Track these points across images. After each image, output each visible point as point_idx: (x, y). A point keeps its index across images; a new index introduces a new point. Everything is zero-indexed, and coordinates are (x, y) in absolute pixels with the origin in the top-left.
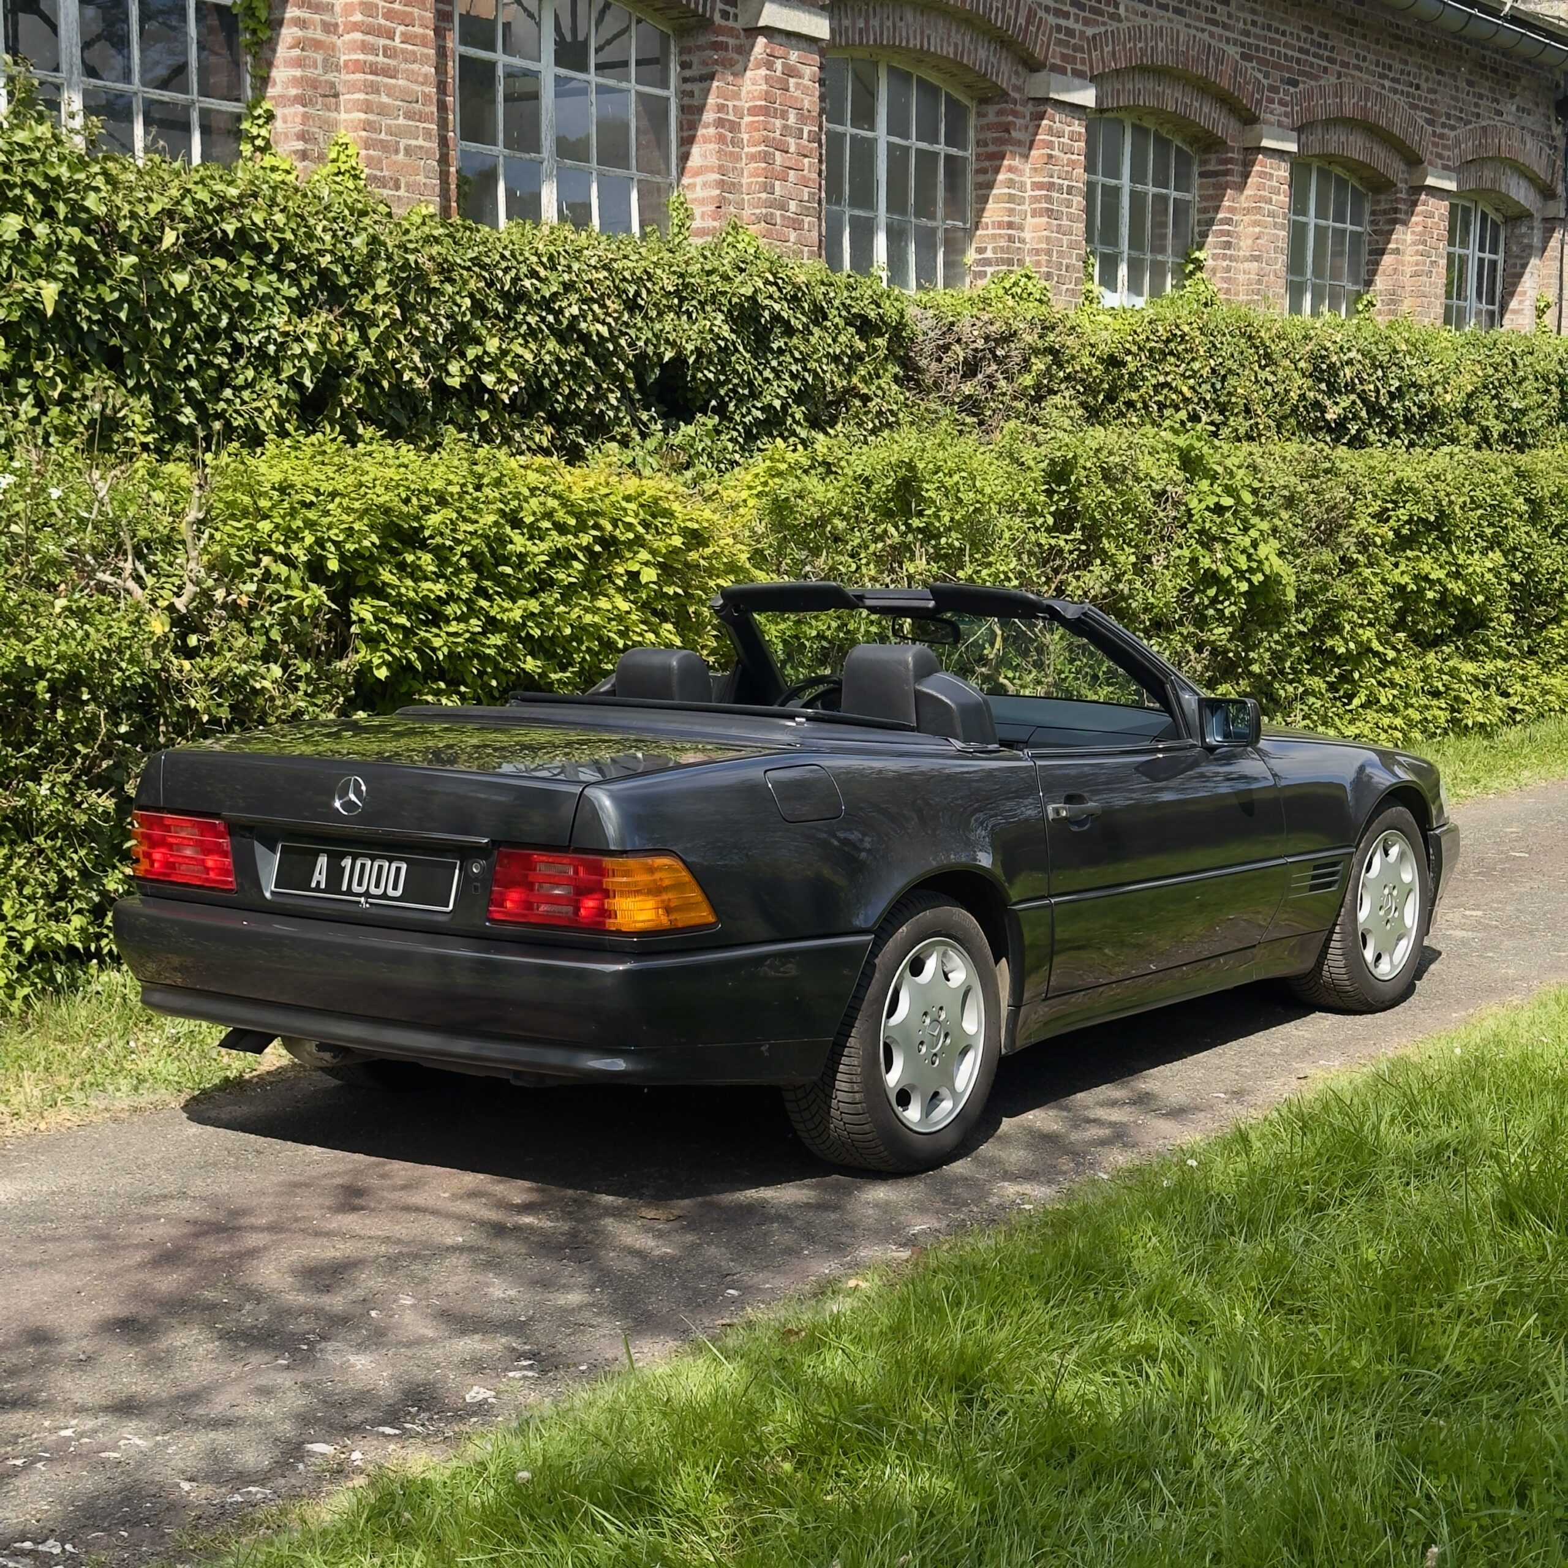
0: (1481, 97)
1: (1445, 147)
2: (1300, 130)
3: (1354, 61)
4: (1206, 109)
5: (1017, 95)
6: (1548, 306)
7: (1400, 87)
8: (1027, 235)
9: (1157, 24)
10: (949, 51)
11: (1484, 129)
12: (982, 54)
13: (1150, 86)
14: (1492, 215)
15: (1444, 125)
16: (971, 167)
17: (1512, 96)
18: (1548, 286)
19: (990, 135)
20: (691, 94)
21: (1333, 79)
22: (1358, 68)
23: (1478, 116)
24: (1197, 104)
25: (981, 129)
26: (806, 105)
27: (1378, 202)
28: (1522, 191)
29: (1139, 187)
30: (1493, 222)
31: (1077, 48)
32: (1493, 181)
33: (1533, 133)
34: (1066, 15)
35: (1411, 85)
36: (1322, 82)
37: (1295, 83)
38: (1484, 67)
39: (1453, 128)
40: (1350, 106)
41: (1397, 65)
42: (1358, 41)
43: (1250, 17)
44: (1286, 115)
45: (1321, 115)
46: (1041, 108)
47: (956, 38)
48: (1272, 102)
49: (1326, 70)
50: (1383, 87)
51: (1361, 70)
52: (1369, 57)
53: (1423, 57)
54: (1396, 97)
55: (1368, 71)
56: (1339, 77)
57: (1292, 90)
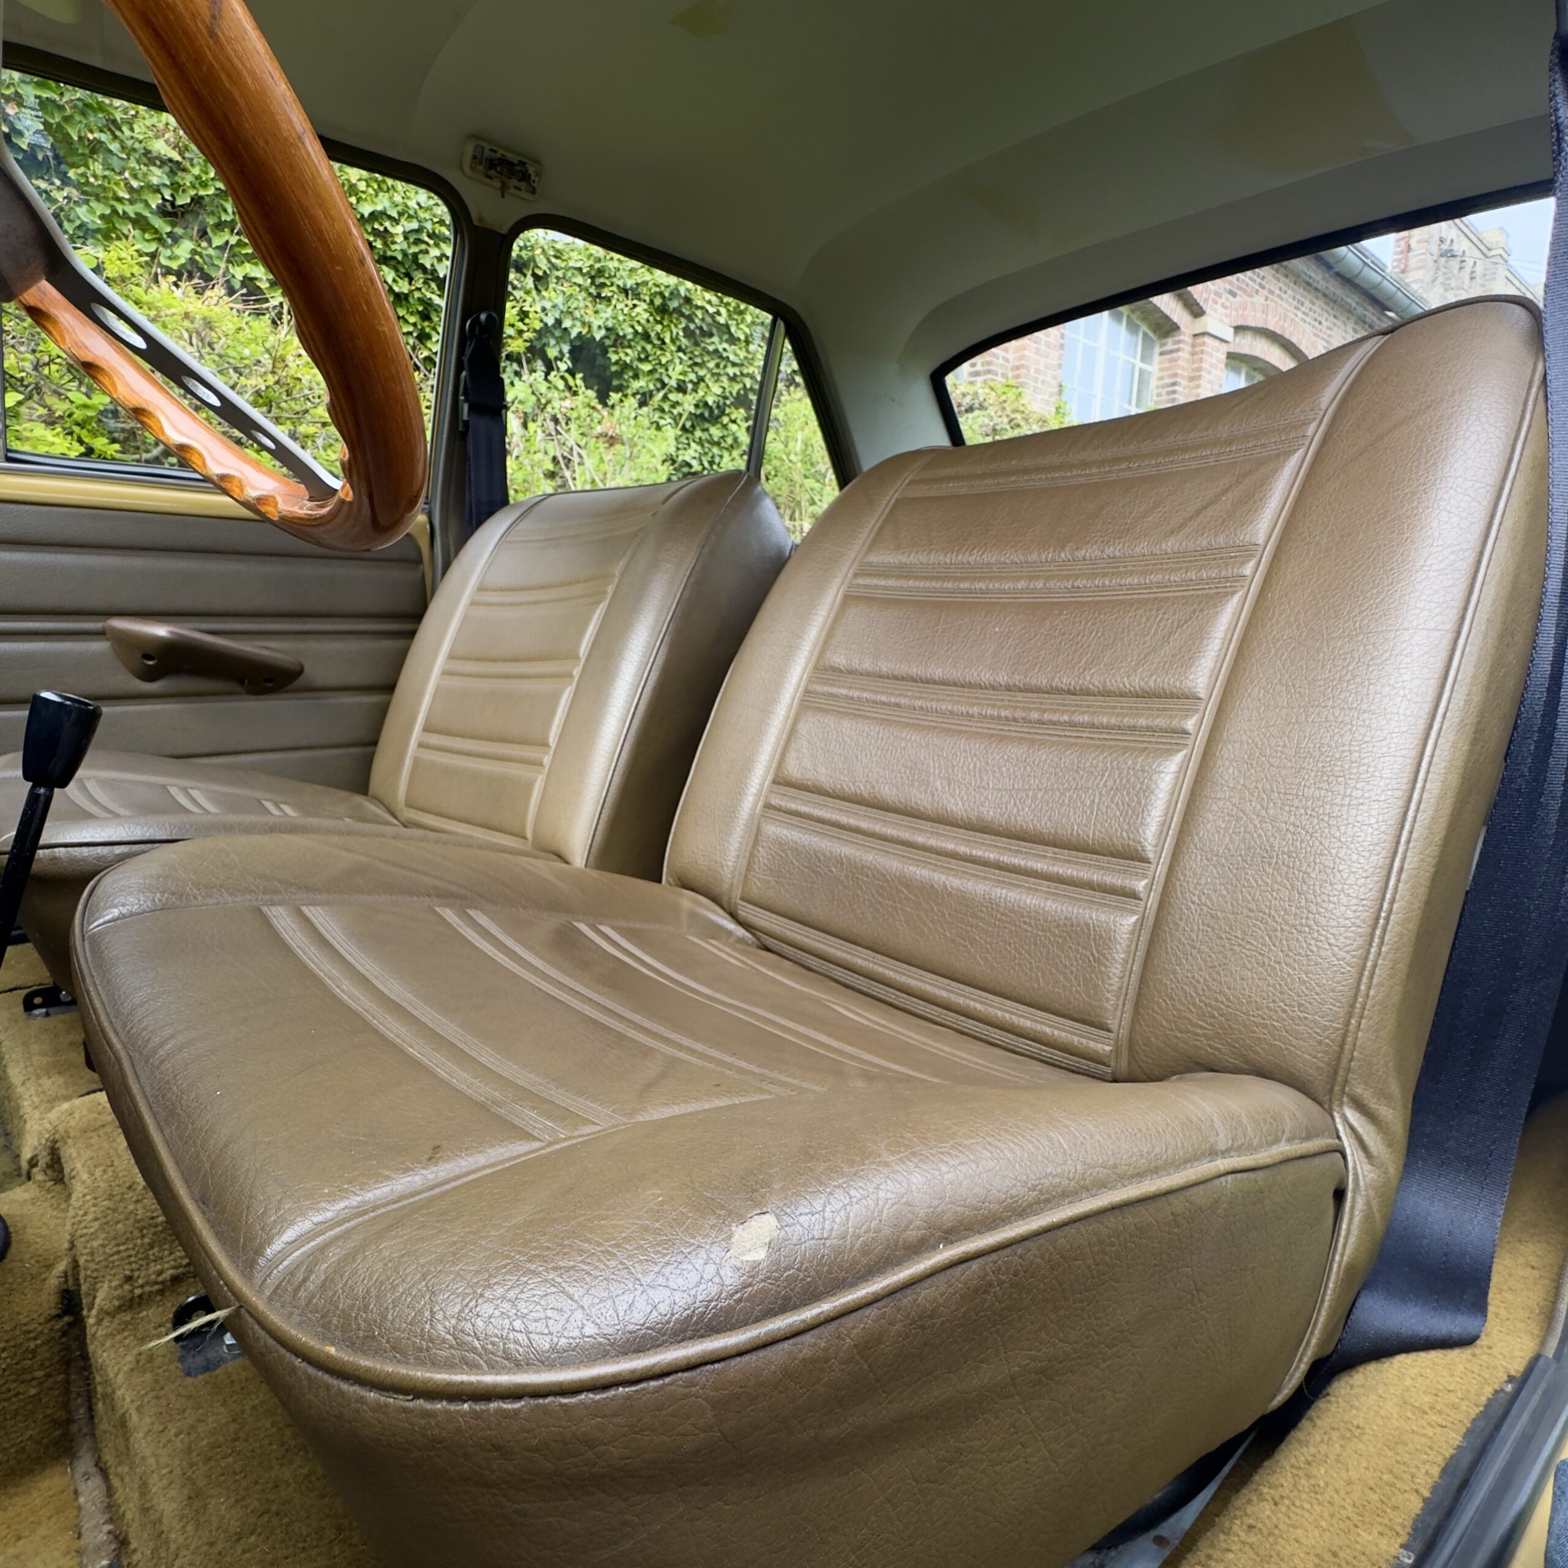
3: (1277, 291)
7: (1308, 319)
21: (1262, 300)
22: (1279, 296)
29: (1113, 353)
35: (1316, 320)
36: (1254, 300)
37: (1234, 295)
40: (1272, 324)
41: (1307, 303)
42: (1283, 279)
44: (1226, 315)
45: (1250, 323)
48: (1216, 303)
49: (1257, 292)
50: (1296, 315)
51: (1282, 299)
52: (1289, 292)
53: (1325, 303)
54: (1306, 326)
55: (1287, 301)
56: (1267, 299)
57: (1231, 298)
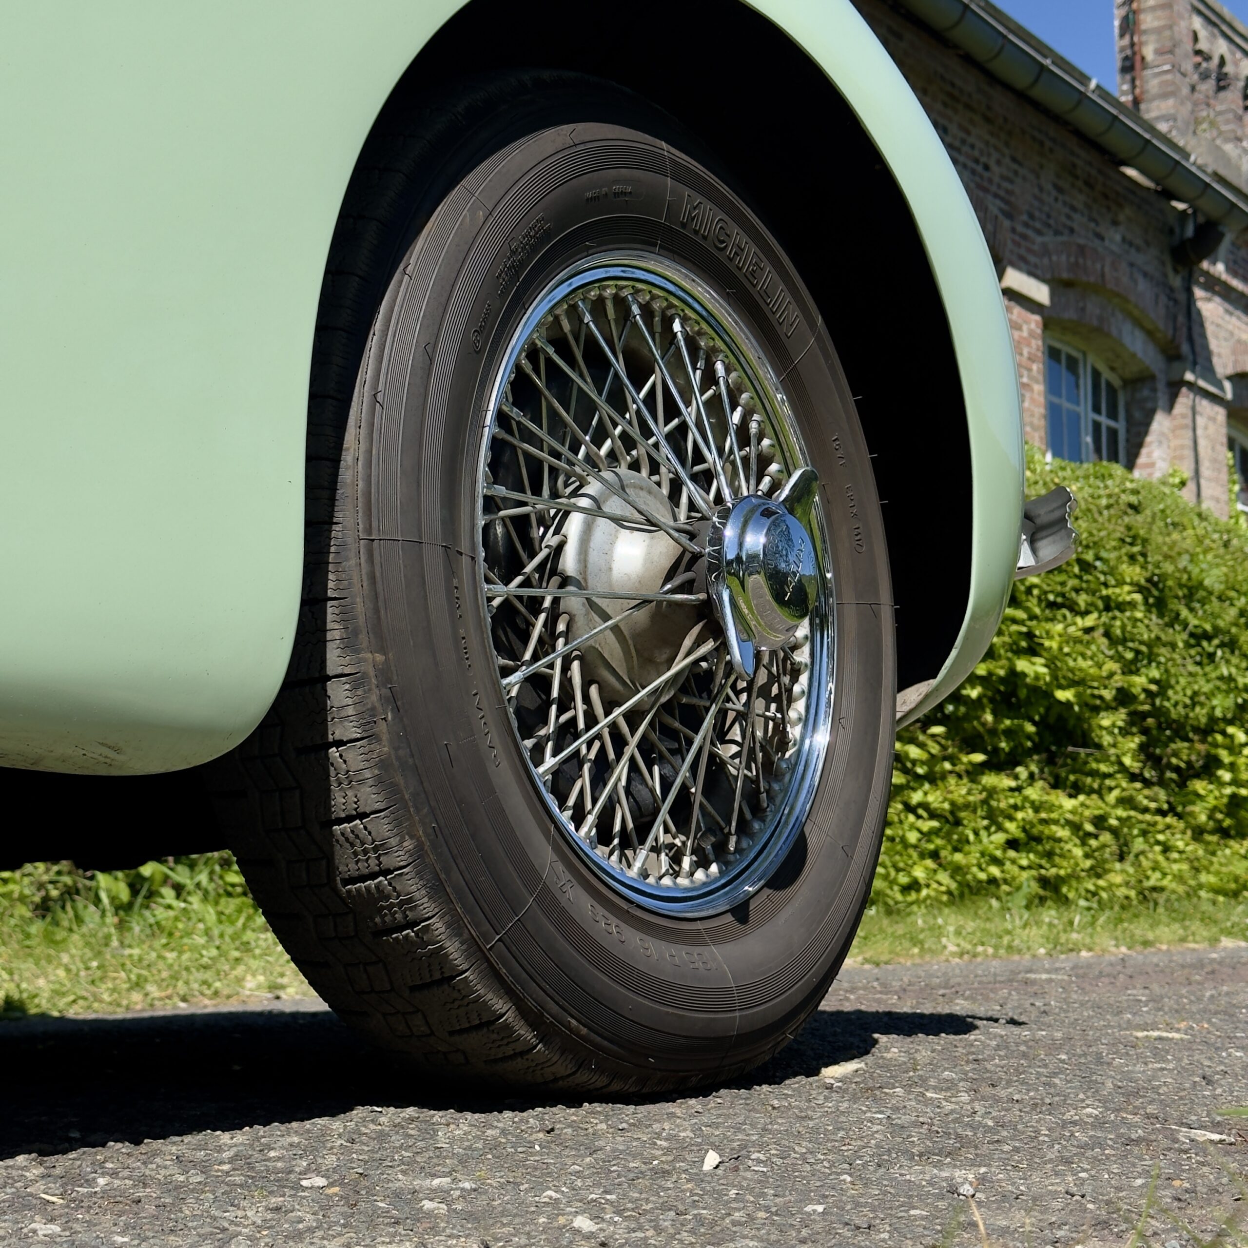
0: (1073, 209)
1: (1029, 250)
6: (1183, 483)
11: (1082, 249)
14: (1106, 375)
15: (1026, 225)
17: (1115, 223)
18: (1181, 458)
23: (1072, 231)
28: (1137, 343)
30: (1109, 384)
32: (1100, 318)
33: (1145, 275)
38: (1077, 177)
39: (1039, 233)
53: (989, 133)
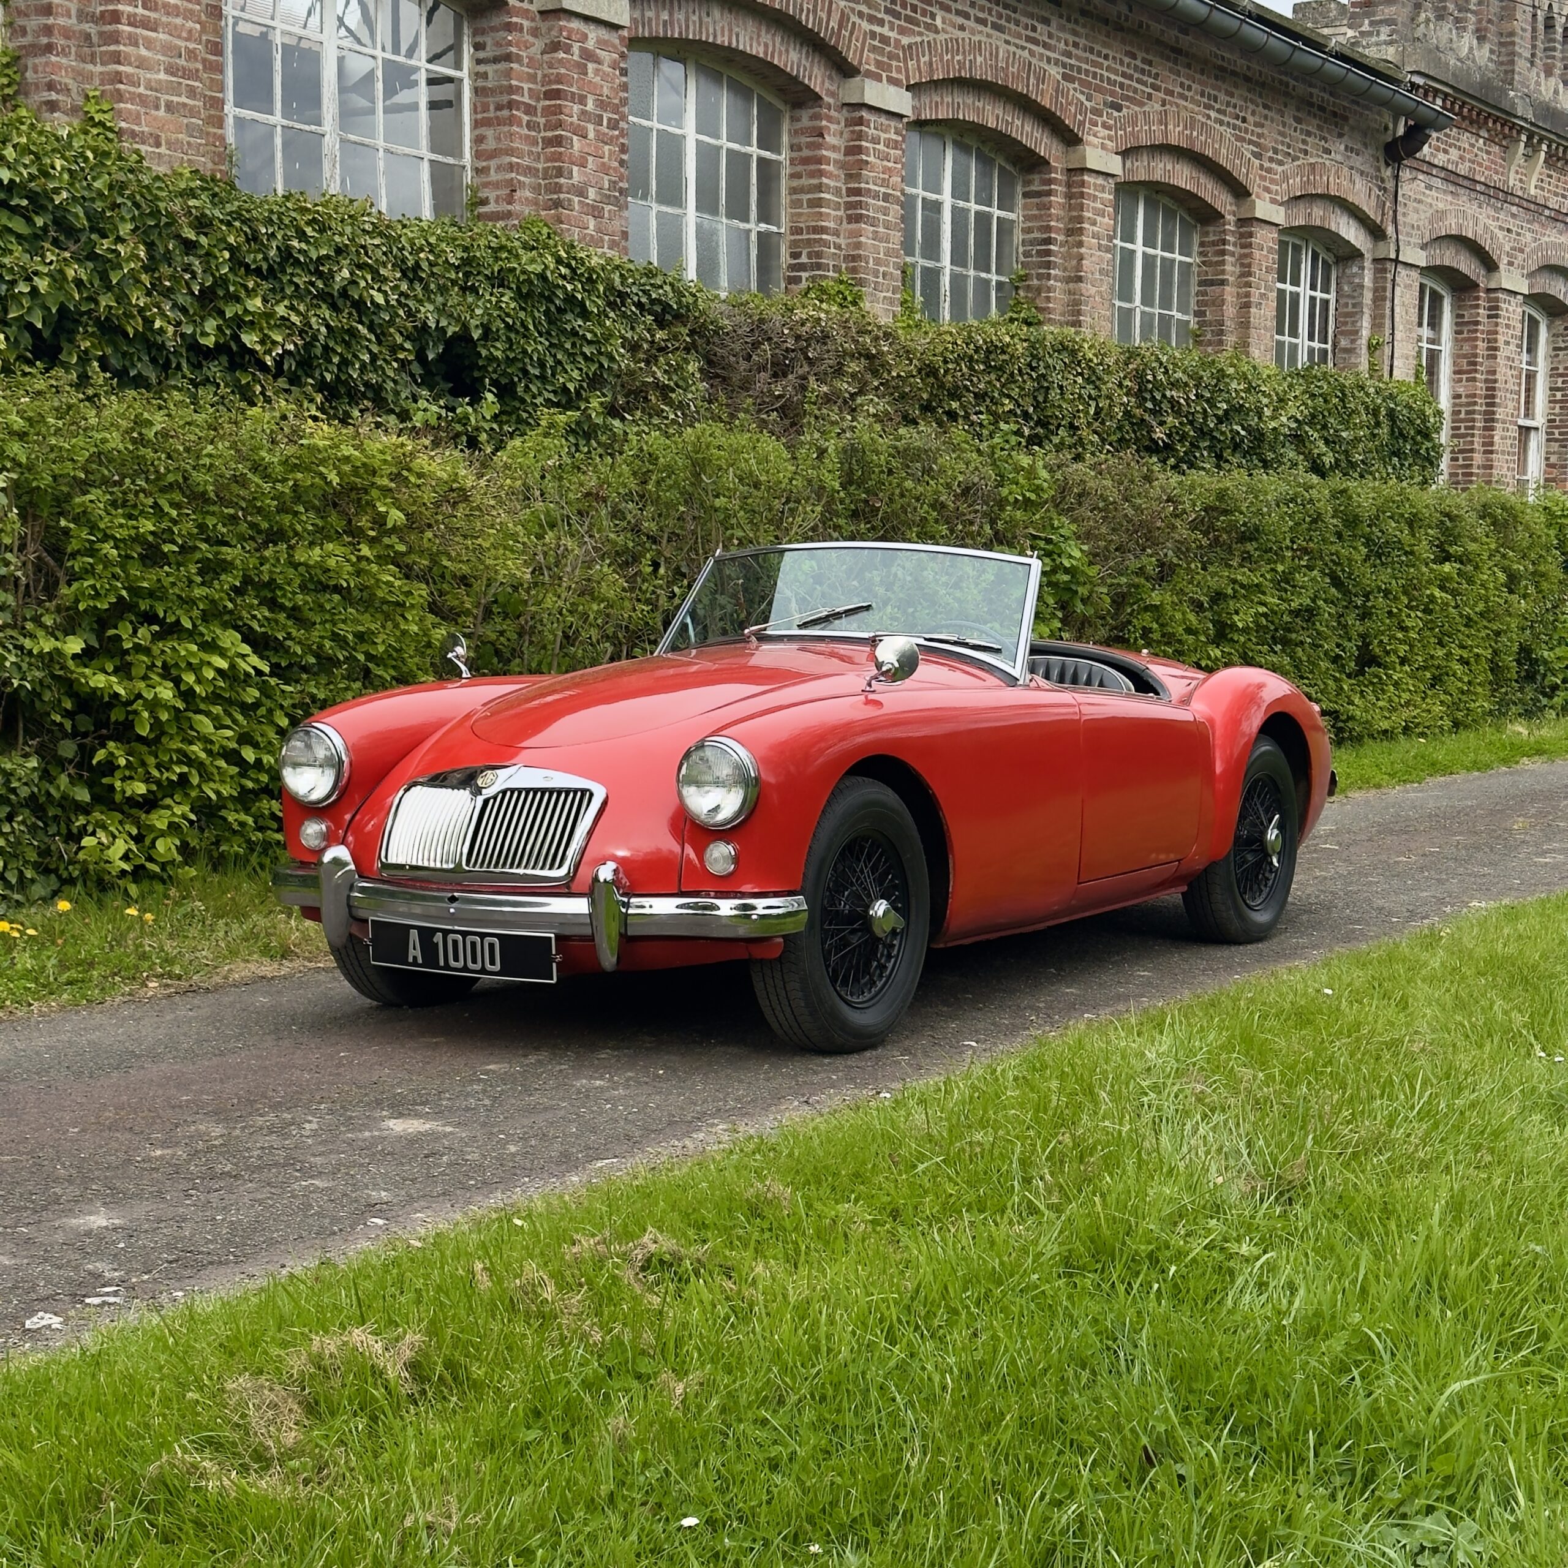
0: (1309, 134)
1: (1272, 181)
2: (1125, 154)
3: (1178, 89)
4: (1028, 128)
5: (831, 101)
6: (1379, 344)
7: (1226, 119)
8: (842, 241)
9: (976, 38)
10: (758, 50)
11: (1312, 166)
12: (794, 56)
13: (970, 101)
14: (1323, 254)
15: (1271, 160)
16: (785, 172)
17: (1340, 136)
19: (804, 140)
20: (485, 76)
21: (1157, 107)
22: (1182, 96)
23: (1306, 152)
24: (1018, 122)
25: (795, 133)
26: (606, 91)
27: (1207, 234)
28: (1353, 230)
29: (961, 204)
30: (1324, 260)
31: (891, 56)
32: (1323, 219)
33: (1362, 173)
34: (881, 23)
35: (1237, 117)
36: (1146, 108)
37: (1119, 108)
38: (1311, 105)
39: (1281, 163)
40: (1176, 135)
41: (1222, 96)
42: (1182, 70)
43: (1071, 39)
44: (1110, 138)
45: (1144, 141)
46: (857, 114)
47: (766, 37)
48: (1095, 124)
49: (1150, 97)
50: (1209, 117)
51: (1186, 99)
52: (1194, 86)
53: (1249, 91)
54: (1222, 128)
55: (1193, 101)
56: (1163, 105)
57: (1116, 114)
